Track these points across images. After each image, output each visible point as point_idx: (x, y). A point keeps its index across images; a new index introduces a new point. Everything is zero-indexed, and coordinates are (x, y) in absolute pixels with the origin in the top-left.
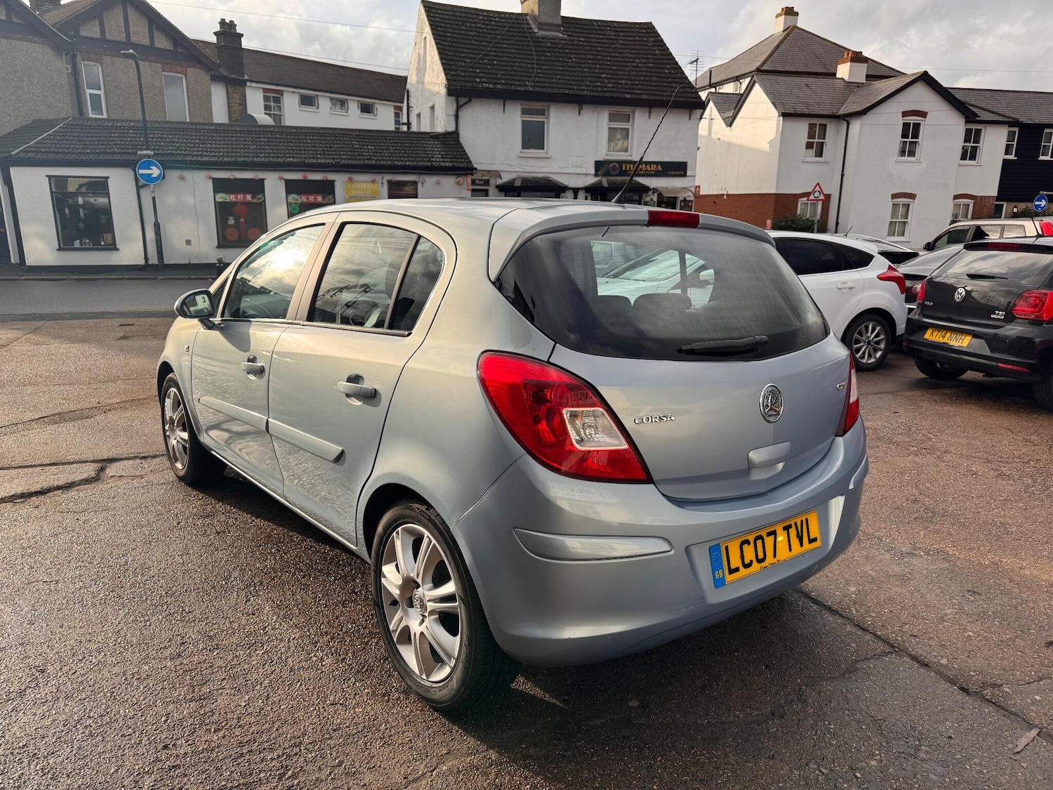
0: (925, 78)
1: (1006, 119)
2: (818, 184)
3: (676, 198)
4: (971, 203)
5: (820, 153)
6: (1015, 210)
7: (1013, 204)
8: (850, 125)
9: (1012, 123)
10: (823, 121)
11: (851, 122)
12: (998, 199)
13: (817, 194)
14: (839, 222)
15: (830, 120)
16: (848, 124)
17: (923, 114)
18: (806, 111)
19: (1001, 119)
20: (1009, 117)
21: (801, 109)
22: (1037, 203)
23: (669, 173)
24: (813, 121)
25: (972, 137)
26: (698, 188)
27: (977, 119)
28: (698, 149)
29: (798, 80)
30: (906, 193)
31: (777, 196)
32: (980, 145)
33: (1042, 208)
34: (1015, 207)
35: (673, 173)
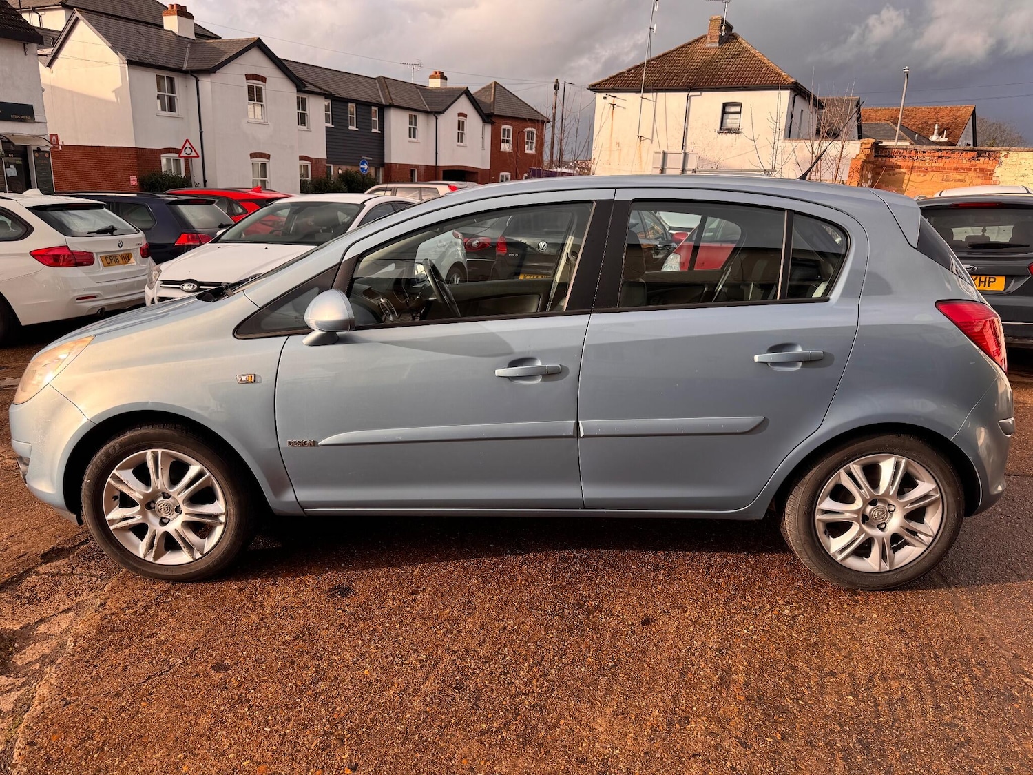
0: (259, 45)
1: (322, 91)
2: (187, 140)
3: (25, 147)
4: (308, 163)
5: (172, 109)
6: (340, 172)
7: (338, 167)
8: (199, 82)
9: (327, 95)
10: (171, 75)
11: (199, 79)
12: (328, 161)
13: (188, 151)
14: (206, 179)
15: (176, 74)
16: (197, 81)
17: (263, 79)
18: (152, 62)
19: (319, 91)
20: (324, 90)
21: (145, 58)
22: (362, 166)
23: (12, 116)
24: (161, 73)
25: (302, 104)
26: (54, 138)
27: (306, 89)
28: (43, 90)
29: (128, 25)
30: (262, 153)
31: (137, 151)
32: (307, 112)
33: (366, 171)
34: (339, 169)
35: (17, 117)
